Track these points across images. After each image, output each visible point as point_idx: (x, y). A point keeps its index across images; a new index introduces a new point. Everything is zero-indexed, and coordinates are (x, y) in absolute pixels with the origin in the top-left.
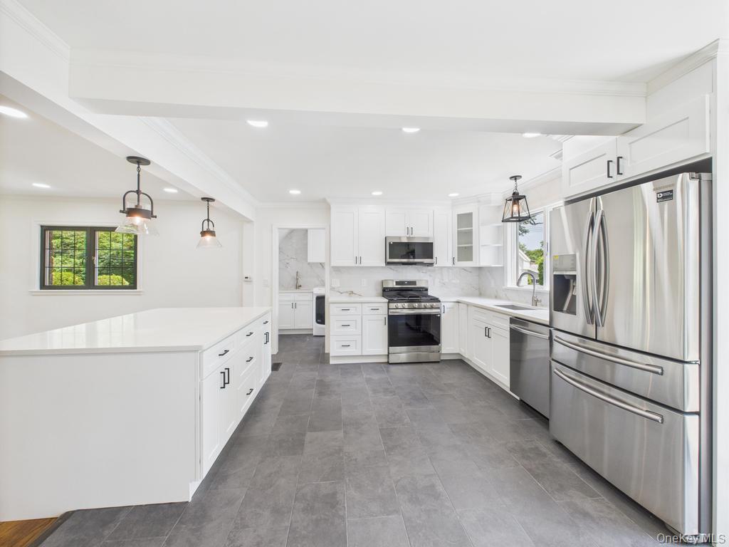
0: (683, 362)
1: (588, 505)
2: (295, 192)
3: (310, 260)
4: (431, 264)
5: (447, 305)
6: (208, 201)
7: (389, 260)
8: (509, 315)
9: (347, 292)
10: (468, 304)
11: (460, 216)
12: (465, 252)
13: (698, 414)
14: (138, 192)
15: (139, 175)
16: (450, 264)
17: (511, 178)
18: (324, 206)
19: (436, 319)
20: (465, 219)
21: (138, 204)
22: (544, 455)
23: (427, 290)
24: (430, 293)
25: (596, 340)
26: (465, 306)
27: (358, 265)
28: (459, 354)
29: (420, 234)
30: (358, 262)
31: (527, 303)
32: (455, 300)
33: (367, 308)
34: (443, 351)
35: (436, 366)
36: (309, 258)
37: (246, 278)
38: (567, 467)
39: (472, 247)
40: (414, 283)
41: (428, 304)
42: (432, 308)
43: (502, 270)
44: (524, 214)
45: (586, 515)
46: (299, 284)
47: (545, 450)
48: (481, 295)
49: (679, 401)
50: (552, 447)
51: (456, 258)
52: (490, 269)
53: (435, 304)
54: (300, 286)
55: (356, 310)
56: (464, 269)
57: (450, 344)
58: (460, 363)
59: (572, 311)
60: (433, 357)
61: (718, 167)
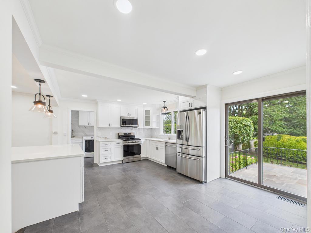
0: (202, 147)
1: (187, 182)
2: (85, 96)
3: (80, 125)
4: (137, 127)
5: (143, 141)
6: (49, 97)
7: (122, 125)
8: (164, 142)
9: (104, 138)
10: (150, 140)
11: (146, 111)
12: (148, 123)
13: (204, 157)
14: (40, 94)
15: (40, 87)
16: (142, 127)
17: (163, 101)
18: (95, 103)
19: (139, 146)
20: (147, 112)
21: (40, 99)
22: (176, 176)
23: (134, 136)
24: (136, 137)
25: (187, 145)
26: (149, 141)
27: (110, 127)
28: (146, 157)
29: (133, 116)
30: (110, 125)
31: (167, 139)
32: (145, 139)
33: (115, 143)
34: (141, 157)
35: (140, 162)
36: (79, 124)
37: (54, 132)
38: (181, 177)
39: (150, 122)
40: (130, 134)
41: (137, 141)
42: (138, 142)
43: (159, 129)
44: (166, 112)
45: (187, 184)
46: (74, 135)
47: (176, 175)
48: (151, 137)
49: (202, 155)
50: (178, 174)
51: (145, 125)
52: (155, 129)
53: (139, 141)
54: (74, 136)
55: (111, 144)
56: (146, 129)
57: (144, 154)
58: (147, 160)
59: (182, 139)
60: (138, 159)
61: (207, 108)
